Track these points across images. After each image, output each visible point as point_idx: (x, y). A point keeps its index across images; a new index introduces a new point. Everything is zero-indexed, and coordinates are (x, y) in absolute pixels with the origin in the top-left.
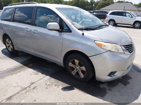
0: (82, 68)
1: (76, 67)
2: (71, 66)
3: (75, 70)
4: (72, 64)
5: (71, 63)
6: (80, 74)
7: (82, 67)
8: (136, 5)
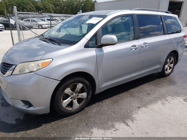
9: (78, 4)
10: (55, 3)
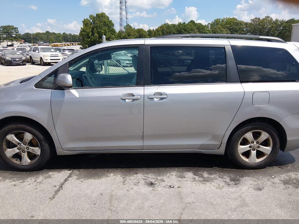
9: (273, 27)
10: (232, 27)
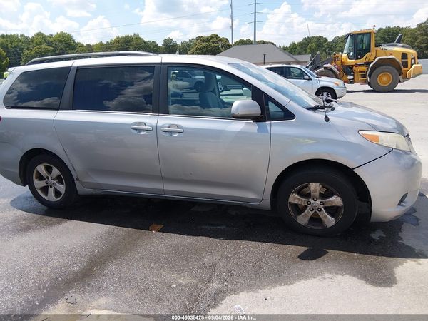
0: (332, 202)
1: (312, 201)
2: (296, 202)
3: (308, 210)
4: (299, 197)
5: (296, 196)
6: (326, 217)
7: (331, 199)
8: (285, 49)
